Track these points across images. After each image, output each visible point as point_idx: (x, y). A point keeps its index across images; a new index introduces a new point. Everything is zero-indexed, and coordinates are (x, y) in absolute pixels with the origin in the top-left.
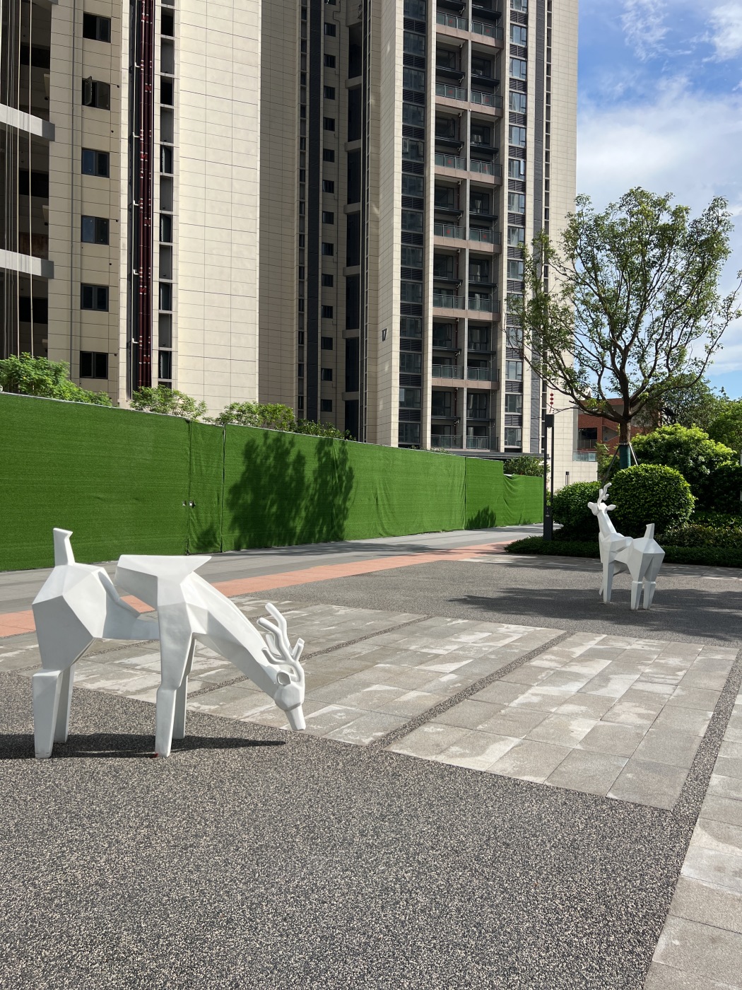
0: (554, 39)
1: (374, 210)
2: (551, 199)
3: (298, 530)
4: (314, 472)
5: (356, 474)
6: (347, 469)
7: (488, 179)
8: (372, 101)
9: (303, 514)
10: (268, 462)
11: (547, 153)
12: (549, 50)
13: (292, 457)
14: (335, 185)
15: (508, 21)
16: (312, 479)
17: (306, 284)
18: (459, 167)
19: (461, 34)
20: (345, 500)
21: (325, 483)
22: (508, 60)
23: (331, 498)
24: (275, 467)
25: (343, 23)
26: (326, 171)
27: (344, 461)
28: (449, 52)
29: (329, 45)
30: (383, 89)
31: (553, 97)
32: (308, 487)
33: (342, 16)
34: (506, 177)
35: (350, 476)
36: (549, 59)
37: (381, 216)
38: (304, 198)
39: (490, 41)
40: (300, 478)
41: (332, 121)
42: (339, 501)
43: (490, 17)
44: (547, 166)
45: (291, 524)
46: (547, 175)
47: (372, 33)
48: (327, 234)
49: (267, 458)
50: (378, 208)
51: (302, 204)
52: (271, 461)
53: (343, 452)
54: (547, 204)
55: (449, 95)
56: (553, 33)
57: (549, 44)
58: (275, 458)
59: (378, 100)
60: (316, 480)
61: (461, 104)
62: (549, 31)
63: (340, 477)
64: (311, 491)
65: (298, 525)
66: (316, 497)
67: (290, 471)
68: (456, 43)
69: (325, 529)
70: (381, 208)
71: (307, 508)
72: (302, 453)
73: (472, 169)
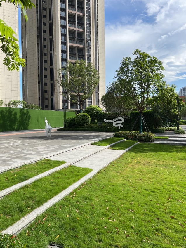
0: (98, 13)
1: (55, 53)
2: (99, 50)
3: (16, 128)
4: (19, 116)
5: (31, 116)
6: (29, 115)
7: (82, 46)
8: (54, 27)
9: (17, 125)
10: (7, 114)
11: (98, 40)
12: (97, 15)
13: (13, 113)
14: (47, 46)
15: (85, 9)
16: (19, 117)
17: (40, 70)
18: (75, 43)
19: (74, 12)
20: (28, 122)
21: (22, 118)
22: (85, 18)
23: (24, 121)
24: (9, 115)
25: (47, 7)
26: (44, 43)
27: (28, 113)
28: (72, 16)
29: (44, 13)
30: (56, 24)
31: (99, 26)
32: (18, 119)
33: (47, 6)
34: (86, 46)
35: (30, 117)
36: (98, 18)
37: (57, 54)
38: (39, 50)
39: (81, 14)
40: (15, 117)
41: (45, 31)
42: (27, 122)
43: (81, 8)
44: (98, 43)
45: (14, 127)
46: (98, 45)
47: (53, 11)
48: (45, 58)
49: (6, 113)
50: (56, 52)
51: (38, 51)
52: (8, 114)
53: (28, 111)
54: (98, 51)
55: (72, 26)
56: (98, 11)
57: (97, 14)
58: (9, 113)
59: (55, 27)
60: (20, 118)
61: (75, 29)
62: (97, 11)
63: (27, 117)
64: (19, 120)
65: (16, 127)
66: (20, 121)
67: (13, 116)
68: (74, 14)
69: (23, 128)
70: (57, 52)
71: (18, 123)
72: (16, 112)
73: (78, 44)
